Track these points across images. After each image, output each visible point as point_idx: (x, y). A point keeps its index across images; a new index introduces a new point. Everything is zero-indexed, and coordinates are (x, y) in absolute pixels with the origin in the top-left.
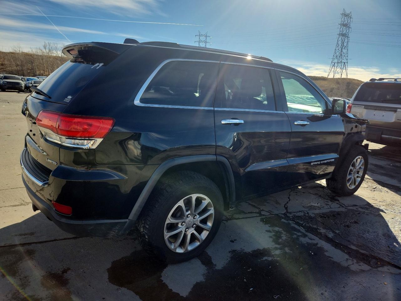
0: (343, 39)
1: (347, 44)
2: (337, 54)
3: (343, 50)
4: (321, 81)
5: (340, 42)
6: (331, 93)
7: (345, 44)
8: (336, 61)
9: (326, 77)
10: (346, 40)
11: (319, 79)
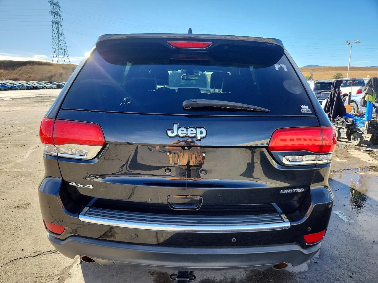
0: (57, 26)
1: (62, 32)
2: (55, 40)
3: (60, 37)
4: (47, 66)
5: (55, 29)
6: (61, 77)
7: (60, 32)
8: (55, 47)
9: (51, 63)
10: (60, 28)
11: (45, 64)
